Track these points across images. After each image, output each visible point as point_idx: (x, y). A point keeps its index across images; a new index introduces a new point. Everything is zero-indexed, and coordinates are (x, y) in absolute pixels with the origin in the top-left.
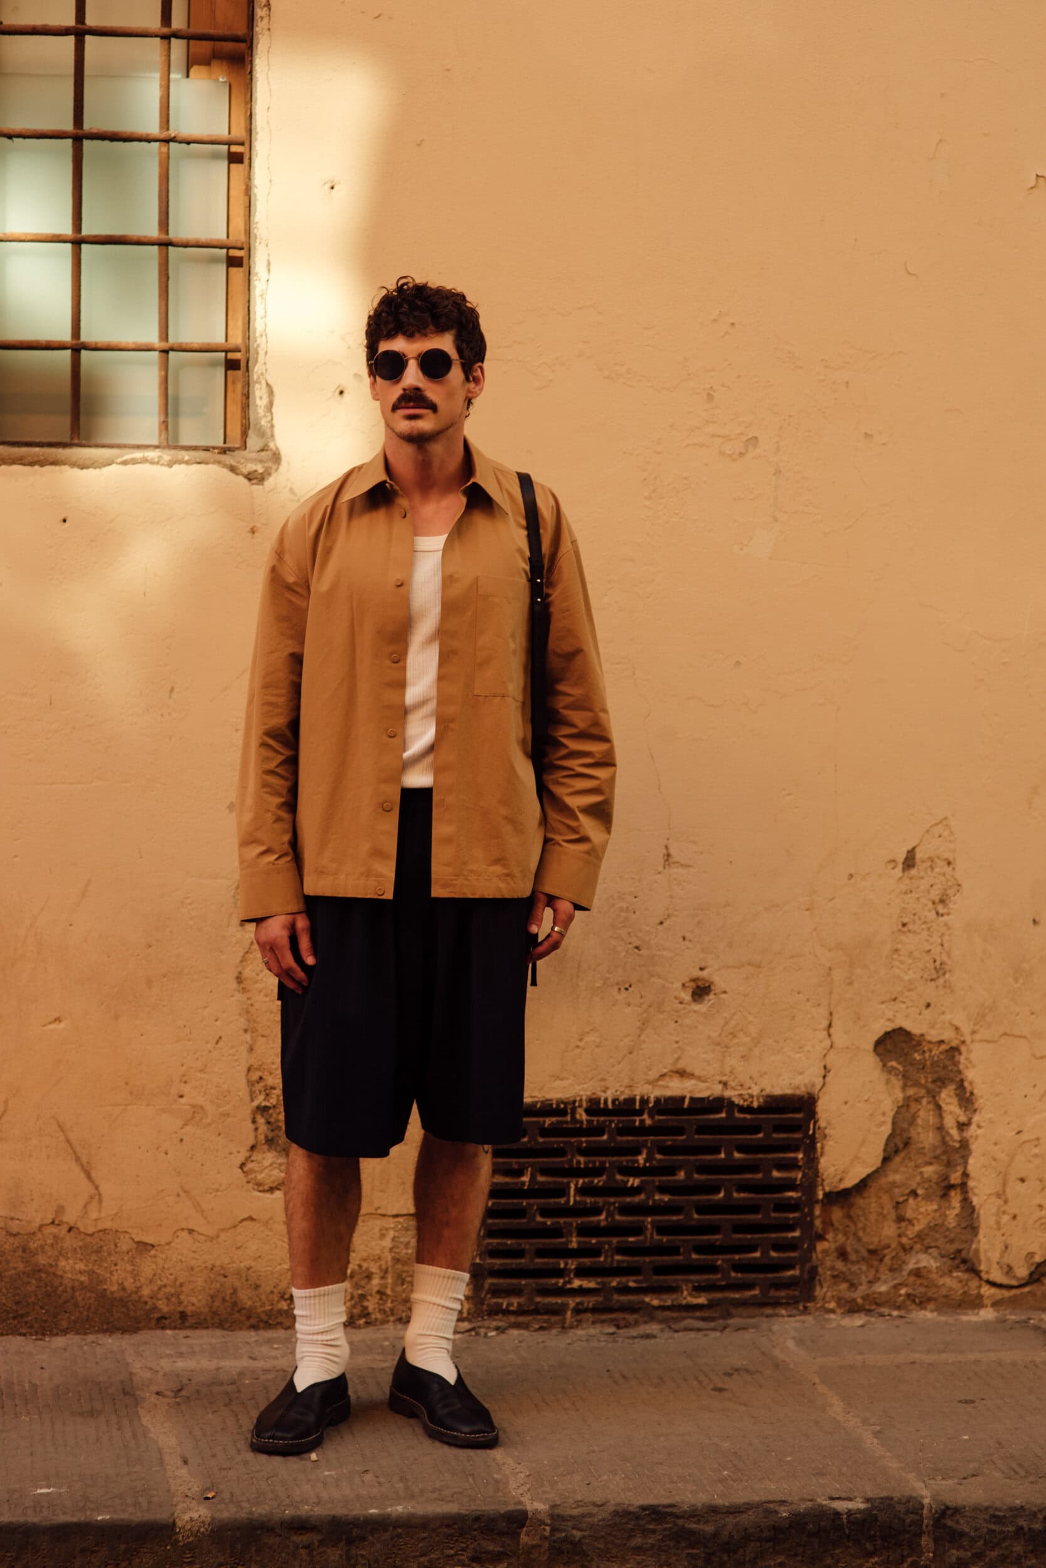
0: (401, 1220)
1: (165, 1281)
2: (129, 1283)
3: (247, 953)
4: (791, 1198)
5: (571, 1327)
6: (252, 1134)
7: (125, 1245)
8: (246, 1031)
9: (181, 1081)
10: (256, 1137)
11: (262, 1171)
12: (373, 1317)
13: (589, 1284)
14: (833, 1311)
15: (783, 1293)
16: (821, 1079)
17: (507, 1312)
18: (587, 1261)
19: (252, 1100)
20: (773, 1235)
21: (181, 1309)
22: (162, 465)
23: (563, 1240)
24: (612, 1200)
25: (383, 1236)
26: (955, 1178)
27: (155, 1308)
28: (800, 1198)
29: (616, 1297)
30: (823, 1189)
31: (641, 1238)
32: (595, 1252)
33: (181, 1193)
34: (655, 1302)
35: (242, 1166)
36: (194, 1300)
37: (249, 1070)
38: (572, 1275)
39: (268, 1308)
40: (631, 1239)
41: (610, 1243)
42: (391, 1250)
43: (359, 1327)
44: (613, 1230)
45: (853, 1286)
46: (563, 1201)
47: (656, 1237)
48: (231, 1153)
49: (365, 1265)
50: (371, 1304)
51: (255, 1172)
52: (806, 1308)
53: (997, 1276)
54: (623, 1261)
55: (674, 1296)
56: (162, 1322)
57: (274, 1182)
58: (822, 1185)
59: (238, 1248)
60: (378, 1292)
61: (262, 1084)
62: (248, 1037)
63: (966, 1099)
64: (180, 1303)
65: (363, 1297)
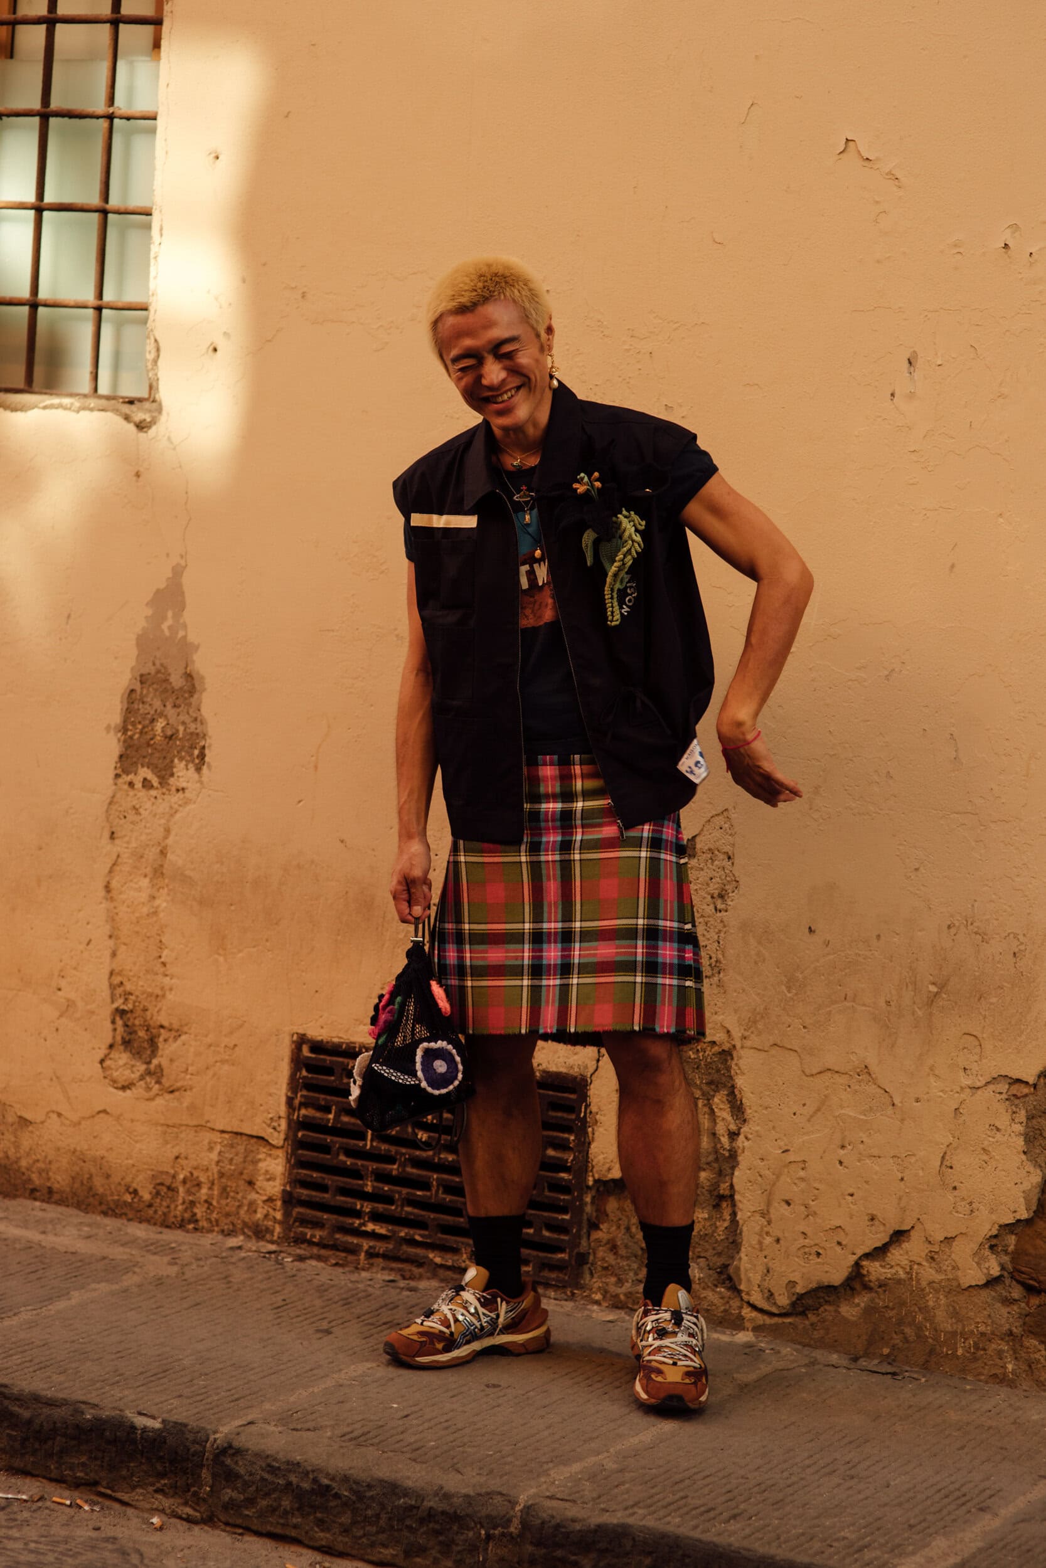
0: (226, 1136)
1: (39, 1156)
2: (12, 1152)
3: (114, 865)
4: (563, 1179)
5: (363, 1269)
6: (111, 1034)
7: (10, 1119)
8: (110, 937)
9: (59, 975)
10: (114, 1037)
11: (117, 1070)
12: (201, 1224)
13: (381, 1229)
14: (597, 1303)
15: (553, 1275)
16: (595, 1062)
17: (311, 1243)
18: (380, 1207)
19: (113, 1002)
20: (546, 1214)
21: (49, 1184)
22: (74, 411)
23: (361, 1182)
24: (404, 1150)
25: (211, 1149)
26: (724, 1188)
27: (30, 1180)
28: (570, 1181)
29: (404, 1247)
30: (593, 1176)
31: (428, 1194)
32: (388, 1200)
33: (54, 1079)
34: (438, 1260)
35: (102, 1061)
36: (59, 1178)
37: (111, 973)
38: (366, 1219)
39: (116, 1198)
40: (419, 1193)
41: (400, 1193)
42: (218, 1162)
43: (188, 1231)
44: (402, 1181)
45: (620, 1282)
46: (361, 1144)
47: (441, 1195)
48: (94, 1049)
49: (196, 1174)
50: (199, 1211)
51: (112, 1069)
52: (573, 1294)
53: (757, 1298)
54: (411, 1213)
55: (456, 1258)
56: (33, 1193)
57: (125, 1081)
58: (592, 1171)
59: (95, 1137)
60: (206, 1201)
61: (122, 989)
62: (111, 943)
63: (737, 1109)
64: (49, 1179)
65: (193, 1203)
